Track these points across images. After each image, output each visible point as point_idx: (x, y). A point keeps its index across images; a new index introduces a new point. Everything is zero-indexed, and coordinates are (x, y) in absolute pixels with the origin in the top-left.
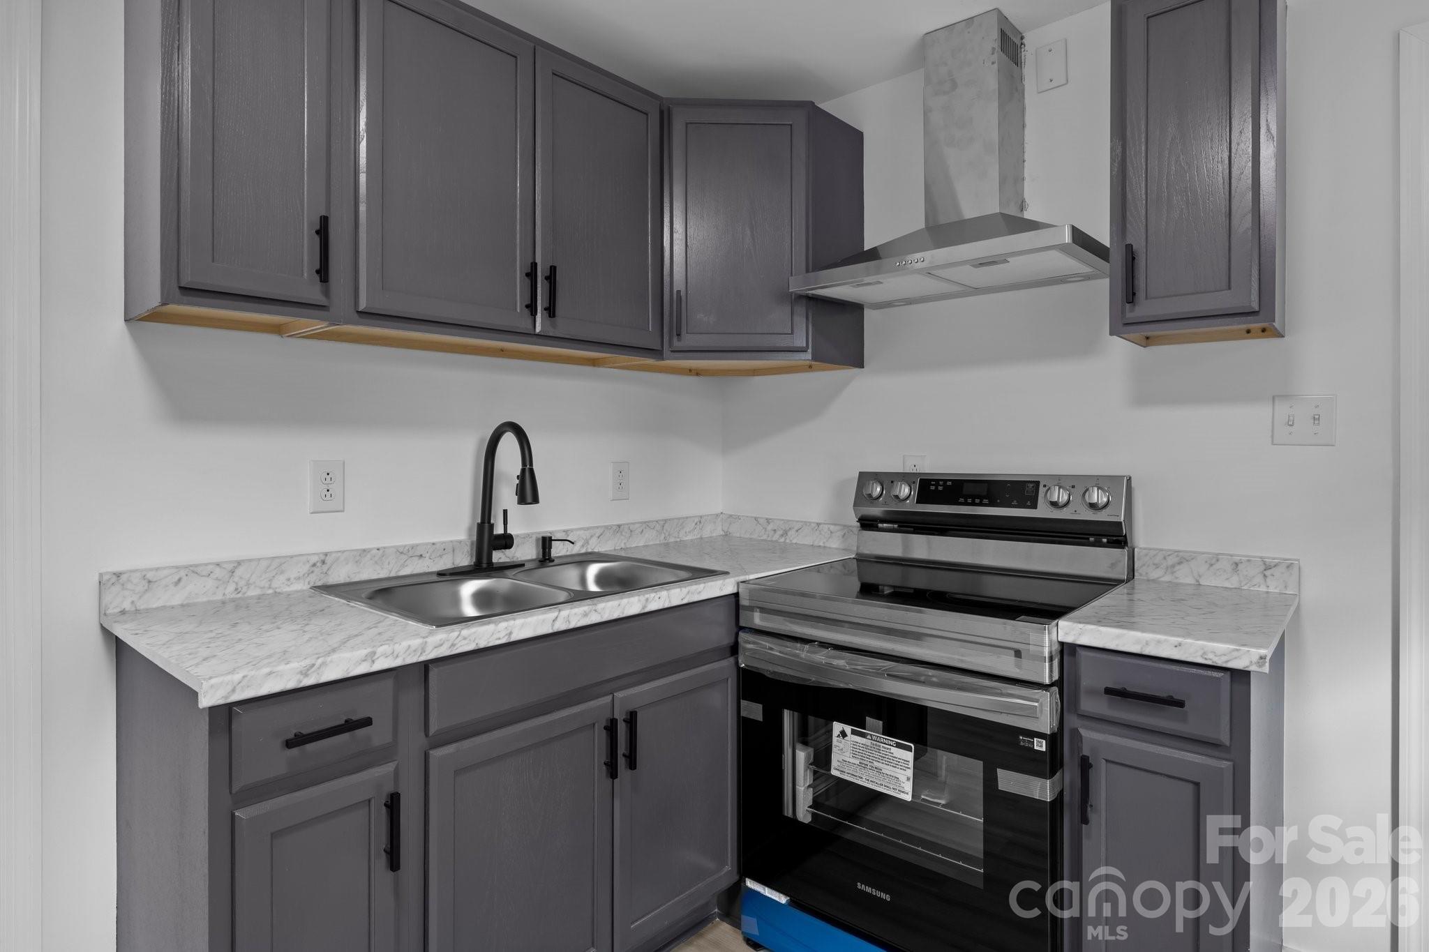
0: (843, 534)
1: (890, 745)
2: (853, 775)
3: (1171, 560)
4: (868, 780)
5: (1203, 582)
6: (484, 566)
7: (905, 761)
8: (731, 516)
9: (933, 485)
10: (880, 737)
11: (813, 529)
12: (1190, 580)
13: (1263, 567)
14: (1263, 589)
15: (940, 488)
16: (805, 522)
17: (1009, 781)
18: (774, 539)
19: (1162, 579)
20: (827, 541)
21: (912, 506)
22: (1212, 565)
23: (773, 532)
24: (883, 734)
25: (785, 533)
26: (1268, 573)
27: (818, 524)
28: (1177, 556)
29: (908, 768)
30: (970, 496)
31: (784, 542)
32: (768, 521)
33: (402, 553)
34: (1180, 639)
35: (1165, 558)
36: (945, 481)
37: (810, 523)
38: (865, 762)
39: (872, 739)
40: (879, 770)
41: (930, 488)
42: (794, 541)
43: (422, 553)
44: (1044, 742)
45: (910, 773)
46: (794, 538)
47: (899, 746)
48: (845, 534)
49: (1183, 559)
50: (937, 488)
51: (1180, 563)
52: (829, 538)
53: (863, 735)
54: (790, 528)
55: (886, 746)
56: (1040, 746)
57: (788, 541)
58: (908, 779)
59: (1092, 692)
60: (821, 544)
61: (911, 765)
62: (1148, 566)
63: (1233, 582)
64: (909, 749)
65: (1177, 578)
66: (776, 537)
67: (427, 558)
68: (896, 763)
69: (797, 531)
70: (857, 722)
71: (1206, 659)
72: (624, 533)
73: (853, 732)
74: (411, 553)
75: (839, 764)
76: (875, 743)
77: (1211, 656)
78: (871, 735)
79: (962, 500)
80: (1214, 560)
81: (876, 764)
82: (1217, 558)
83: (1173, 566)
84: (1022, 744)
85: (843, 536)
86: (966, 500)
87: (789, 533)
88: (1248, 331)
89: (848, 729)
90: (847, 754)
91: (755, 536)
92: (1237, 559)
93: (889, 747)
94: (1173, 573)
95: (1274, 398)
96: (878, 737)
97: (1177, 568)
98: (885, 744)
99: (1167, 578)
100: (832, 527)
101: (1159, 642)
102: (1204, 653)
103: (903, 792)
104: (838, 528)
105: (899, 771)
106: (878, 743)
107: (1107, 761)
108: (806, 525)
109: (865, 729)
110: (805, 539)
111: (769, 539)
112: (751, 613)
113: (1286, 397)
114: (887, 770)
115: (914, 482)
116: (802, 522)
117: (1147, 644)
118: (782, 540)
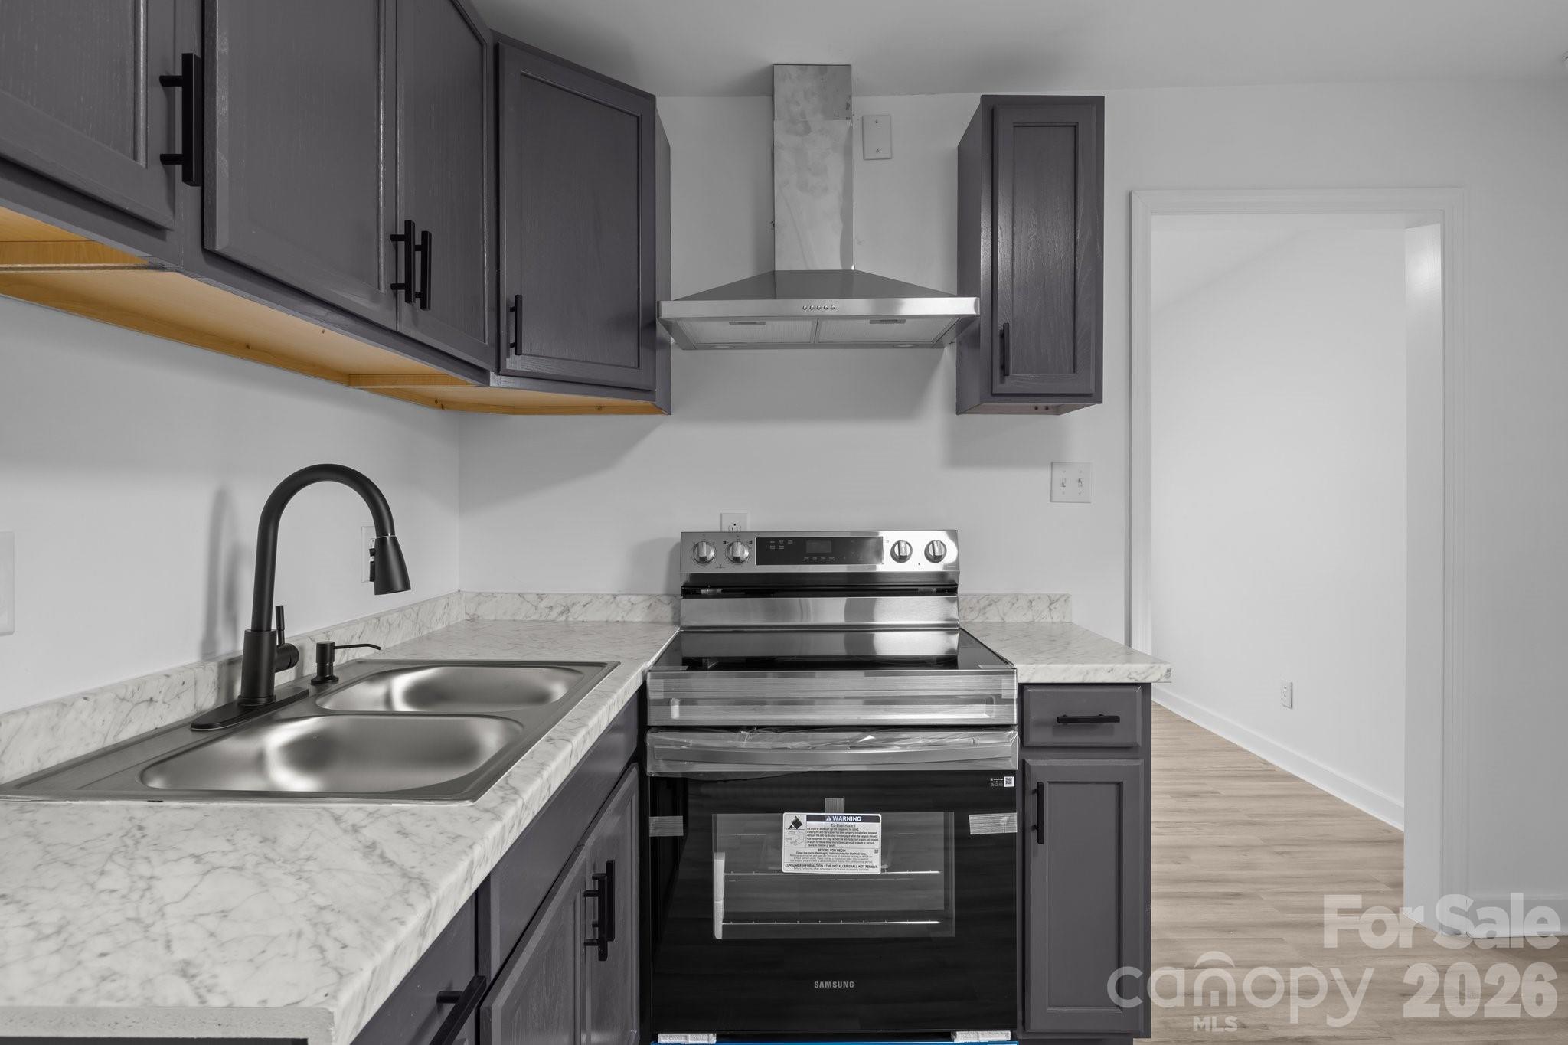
0: (649, 604)
1: (855, 821)
2: (810, 865)
3: (983, 603)
4: (830, 866)
5: (1007, 619)
6: (263, 701)
7: (871, 833)
8: (480, 593)
9: (772, 544)
10: (842, 816)
11: (606, 602)
12: (997, 619)
13: (1049, 602)
14: (1049, 620)
15: (781, 547)
16: (595, 594)
17: (980, 824)
18: (549, 618)
19: (976, 621)
20: (627, 615)
21: (752, 567)
22: (1013, 604)
23: (547, 610)
24: (845, 812)
25: (567, 610)
26: (1052, 607)
27: (614, 596)
28: (988, 599)
29: (875, 840)
30: (816, 555)
31: (566, 621)
32: (540, 597)
33: (123, 699)
34: (1111, 665)
35: (978, 602)
36: (786, 539)
37: (603, 595)
38: (826, 848)
39: (832, 821)
40: (842, 851)
41: (769, 547)
42: (580, 619)
43: (151, 695)
44: (1013, 778)
45: (878, 845)
46: (578, 614)
47: (864, 819)
48: (651, 605)
49: (992, 601)
50: (777, 547)
51: (990, 605)
52: (631, 610)
53: (822, 819)
54: (573, 604)
55: (850, 823)
56: (1009, 782)
57: (571, 619)
58: (876, 851)
59: (1041, 724)
60: (619, 619)
61: (879, 836)
62: (966, 610)
63: (1028, 617)
64: (876, 820)
65: (987, 618)
66: (553, 615)
67: (160, 702)
68: (862, 839)
69: (584, 606)
70: (814, 807)
71: (1131, 678)
72: (383, 628)
73: (809, 819)
74: (136, 699)
75: (792, 858)
76: (836, 823)
77: (1134, 675)
78: (831, 816)
79: (807, 559)
80: (1015, 599)
81: (838, 846)
82: (1017, 597)
83: (985, 608)
84: (993, 785)
85: (650, 607)
86: (811, 559)
87: (573, 610)
88: (1036, 408)
89: (802, 817)
90: (803, 845)
91: (519, 617)
92: (1031, 598)
93: (853, 823)
94: (984, 614)
95: (1052, 464)
96: (839, 816)
97: (988, 609)
98: (849, 821)
99: (979, 620)
100: (633, 598)
101: (1096, 670)
102: (1130, 674)
103: (871, 867)
104: (641, 598)
105: (866, 846)
106: (840, 823)
107: (1050, 783)
108: (597, 597)
109: (824, 812)
110: (597, 614)
111: (541, 619)
112: (668, 707)
113: (1061, 463)
114: (850, 848)
115: (751, 542)
116: (591, 595)
117: (1087, 673)
118: (563, 618)
